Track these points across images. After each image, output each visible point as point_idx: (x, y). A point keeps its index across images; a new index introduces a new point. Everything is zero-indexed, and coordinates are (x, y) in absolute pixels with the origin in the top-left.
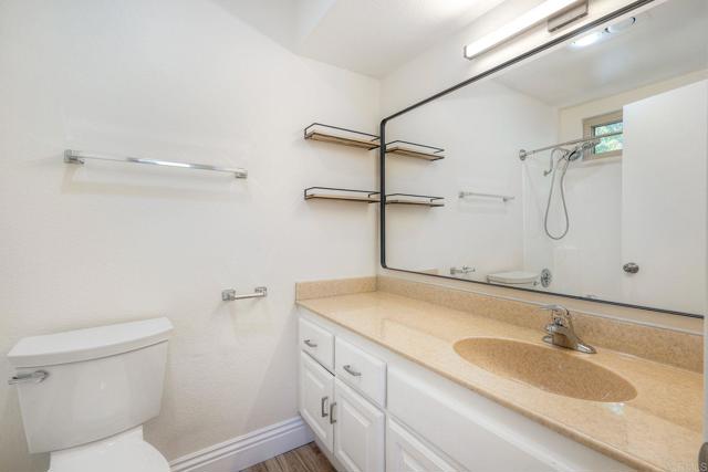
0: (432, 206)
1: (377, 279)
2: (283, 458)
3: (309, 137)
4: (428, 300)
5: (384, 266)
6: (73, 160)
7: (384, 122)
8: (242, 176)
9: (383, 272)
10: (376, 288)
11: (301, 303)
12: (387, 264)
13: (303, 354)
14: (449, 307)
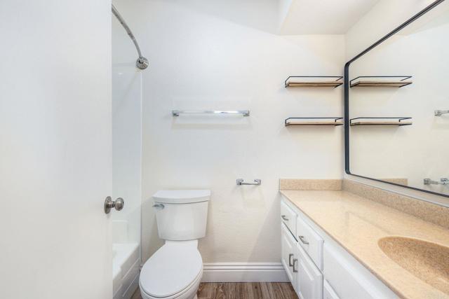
0: (400, 125)
1: (343, 181)
2: (270, 284)
3: (288, 85)
4: (382, 202)
5: (348, 172)
6: (175, 115)
7: (347, 65)
8: (247, 115)
9: (347, 177)
10: (342, 188)
11: (282, 192)
12: (351, 170)
13: (283, 224)
14: (400, 210)
